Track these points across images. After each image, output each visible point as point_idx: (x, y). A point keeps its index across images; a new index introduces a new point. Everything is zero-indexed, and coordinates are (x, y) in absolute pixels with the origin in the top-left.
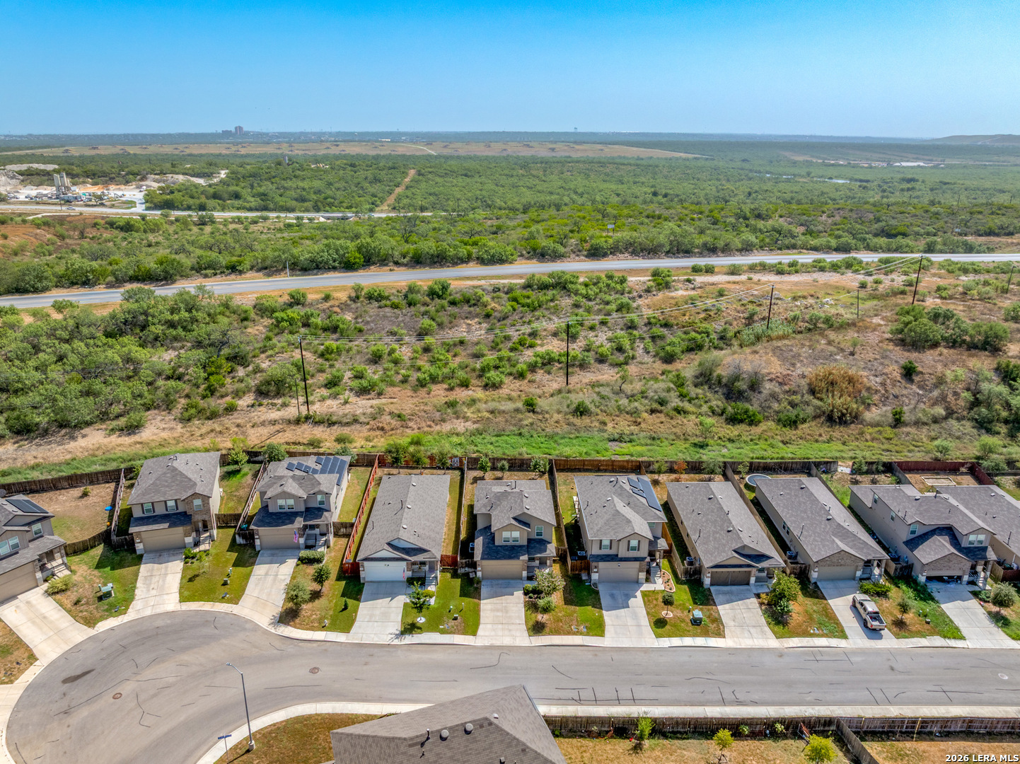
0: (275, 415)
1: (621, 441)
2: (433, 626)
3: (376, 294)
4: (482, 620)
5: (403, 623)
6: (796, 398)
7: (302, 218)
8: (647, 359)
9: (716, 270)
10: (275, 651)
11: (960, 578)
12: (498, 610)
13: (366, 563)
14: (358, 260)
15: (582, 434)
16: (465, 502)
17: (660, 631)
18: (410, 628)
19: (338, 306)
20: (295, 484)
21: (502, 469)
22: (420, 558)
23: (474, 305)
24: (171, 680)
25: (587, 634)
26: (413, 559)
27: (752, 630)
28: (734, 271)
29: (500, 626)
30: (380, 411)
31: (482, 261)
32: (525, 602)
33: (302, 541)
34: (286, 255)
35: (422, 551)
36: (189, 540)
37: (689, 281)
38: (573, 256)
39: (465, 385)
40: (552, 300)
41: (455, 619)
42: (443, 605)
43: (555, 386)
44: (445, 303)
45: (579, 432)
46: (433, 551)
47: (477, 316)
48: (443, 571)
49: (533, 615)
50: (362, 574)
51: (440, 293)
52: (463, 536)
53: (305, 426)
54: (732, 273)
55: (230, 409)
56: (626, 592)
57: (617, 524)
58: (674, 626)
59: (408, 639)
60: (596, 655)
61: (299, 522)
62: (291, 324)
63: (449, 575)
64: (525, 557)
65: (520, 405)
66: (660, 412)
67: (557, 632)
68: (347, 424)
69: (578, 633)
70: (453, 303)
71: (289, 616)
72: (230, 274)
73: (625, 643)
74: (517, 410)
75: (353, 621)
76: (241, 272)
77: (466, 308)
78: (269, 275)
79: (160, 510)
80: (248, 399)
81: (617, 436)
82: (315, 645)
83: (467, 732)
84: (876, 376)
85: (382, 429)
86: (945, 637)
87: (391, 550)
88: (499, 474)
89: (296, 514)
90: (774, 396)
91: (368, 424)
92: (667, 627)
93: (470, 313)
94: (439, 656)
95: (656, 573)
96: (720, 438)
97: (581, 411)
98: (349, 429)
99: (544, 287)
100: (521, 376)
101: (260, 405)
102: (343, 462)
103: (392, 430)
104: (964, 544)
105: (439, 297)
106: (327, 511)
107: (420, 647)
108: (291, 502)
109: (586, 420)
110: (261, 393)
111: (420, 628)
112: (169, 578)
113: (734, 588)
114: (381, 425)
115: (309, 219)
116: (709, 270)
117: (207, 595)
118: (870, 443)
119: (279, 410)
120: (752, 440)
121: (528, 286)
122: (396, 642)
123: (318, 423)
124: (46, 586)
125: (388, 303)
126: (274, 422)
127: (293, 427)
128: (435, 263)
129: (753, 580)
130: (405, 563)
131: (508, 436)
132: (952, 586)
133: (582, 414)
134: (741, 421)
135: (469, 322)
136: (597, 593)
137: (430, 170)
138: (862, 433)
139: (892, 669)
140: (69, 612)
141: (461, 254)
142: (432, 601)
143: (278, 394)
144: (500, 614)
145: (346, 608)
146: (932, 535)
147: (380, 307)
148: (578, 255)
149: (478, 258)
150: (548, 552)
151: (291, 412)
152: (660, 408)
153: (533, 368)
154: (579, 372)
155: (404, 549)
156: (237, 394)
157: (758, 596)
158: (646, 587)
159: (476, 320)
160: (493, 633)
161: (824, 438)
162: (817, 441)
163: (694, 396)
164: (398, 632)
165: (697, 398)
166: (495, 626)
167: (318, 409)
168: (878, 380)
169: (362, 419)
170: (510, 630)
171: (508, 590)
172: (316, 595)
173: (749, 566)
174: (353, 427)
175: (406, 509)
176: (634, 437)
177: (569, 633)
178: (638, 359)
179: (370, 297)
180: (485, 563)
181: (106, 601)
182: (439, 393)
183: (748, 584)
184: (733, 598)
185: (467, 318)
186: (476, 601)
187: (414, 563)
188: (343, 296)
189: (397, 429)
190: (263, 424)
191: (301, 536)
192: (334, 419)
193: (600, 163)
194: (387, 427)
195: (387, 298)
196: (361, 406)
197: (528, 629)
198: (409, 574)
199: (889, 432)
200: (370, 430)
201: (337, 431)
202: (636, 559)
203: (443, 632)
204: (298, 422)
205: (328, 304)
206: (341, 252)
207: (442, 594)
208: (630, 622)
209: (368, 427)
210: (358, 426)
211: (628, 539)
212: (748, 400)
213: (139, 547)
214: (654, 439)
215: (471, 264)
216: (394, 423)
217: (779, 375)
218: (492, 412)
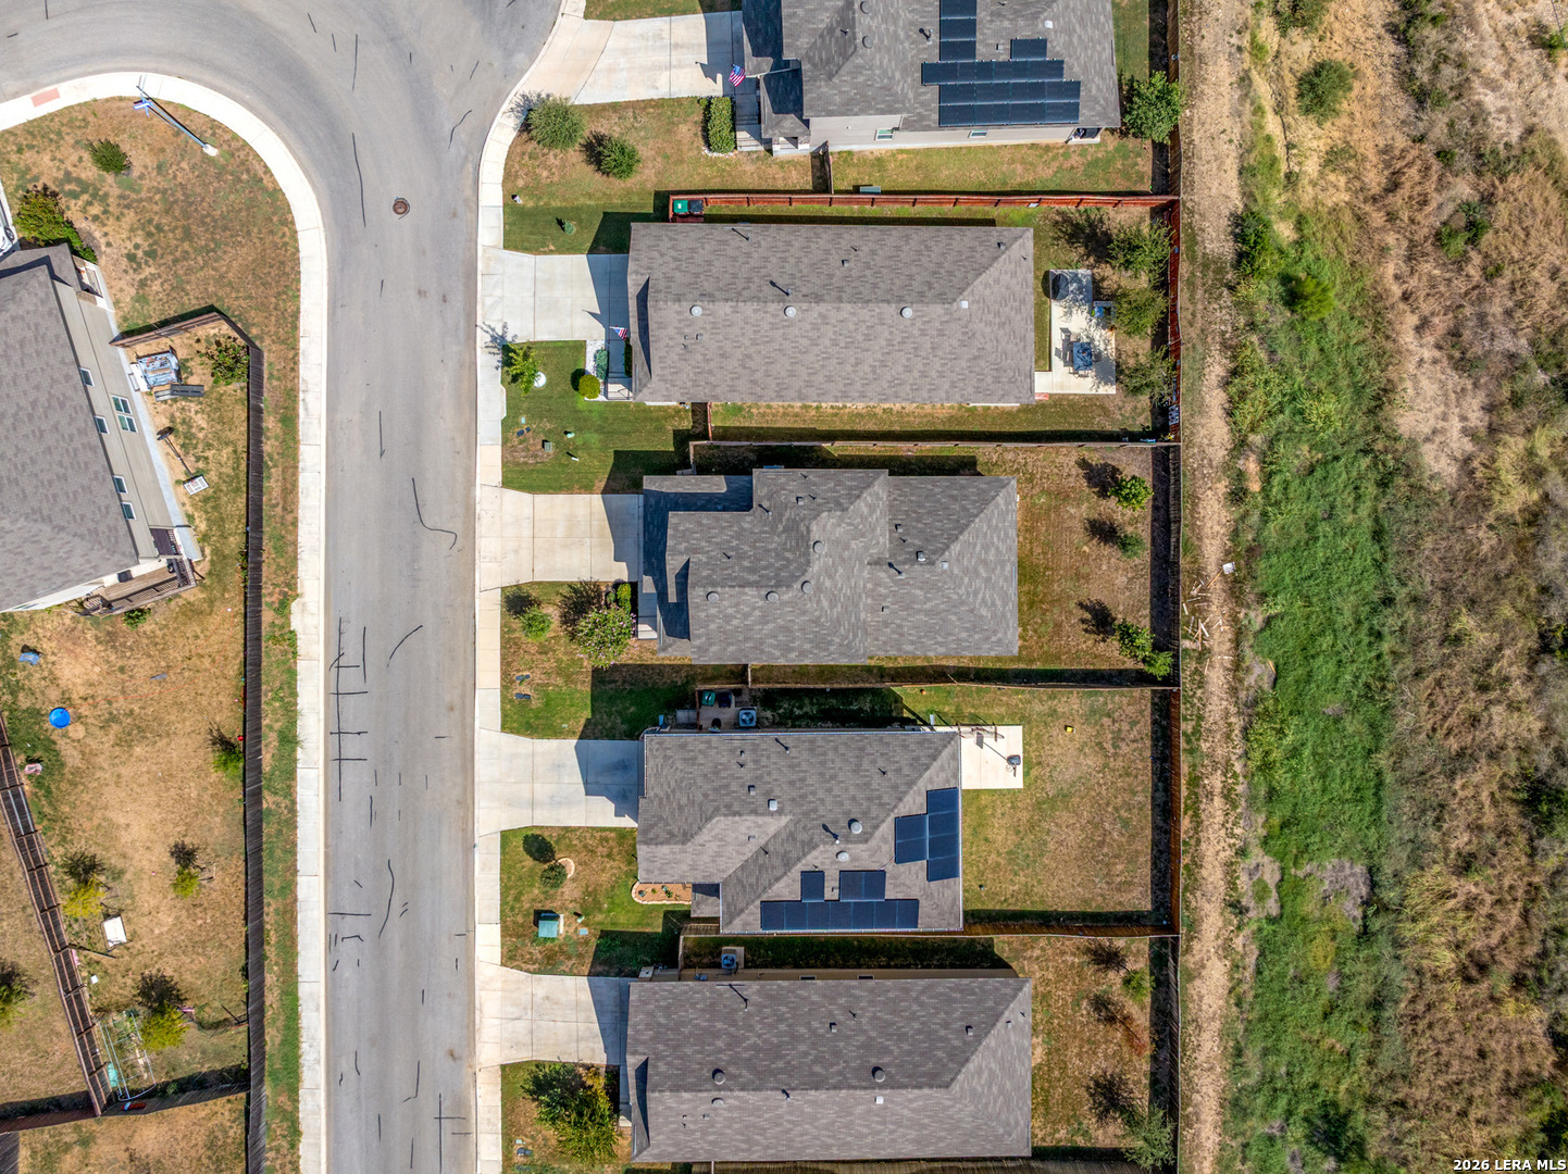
2: (520, 404)
4: (541, 499)
12: (569, 529)
16: (984, 451)
17: (518, 842)
25: (506, 699)
27: (521, 1026)
29: (527, 532)
32: (596, 585)
41: (544, 446)
42: (581, 421)
49: (558, 599)
52: (836, 448)
58: (533, 875)
59: (488, 361)
60: (452, 709)
67: (509, 646)
69: (509, 682)
73: (484, 769)
75: (535, 250)
82: (468, 192)
92: (530, 861)
107: (466, 385)
111: (516, 381)
122: (482, 338)
144: (561, 533)
145: (567, 226)
160: (508, 520)
164: (509, 338)
166: (524, 524)
170: (516, 552)
177: (507, 665)
184: (608, 1019)
186: (599, 485)
197: (518, 586)
203: (507, 424)
208: (543, 790)
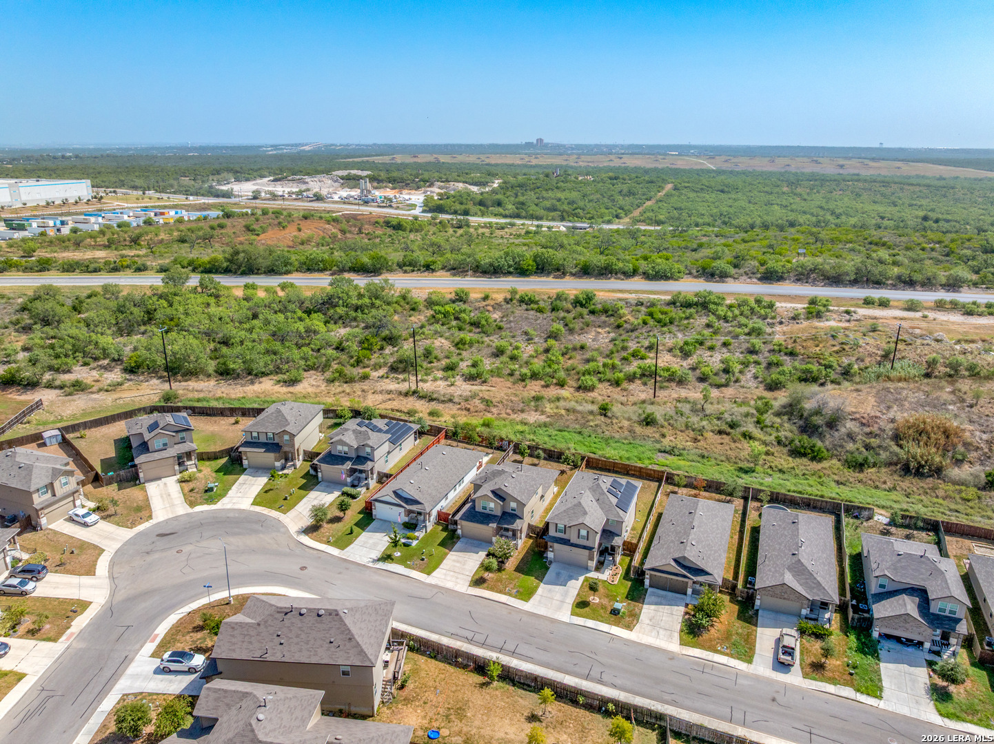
0: (393, 386)
1: (671, 454)
2: (402, 561)
3: (526, 298)
4: (441, 566)
5: (383, 553)
6: (874, 442)
7: (541, 226)
8: (752, 384)
9: (891, 303)
10: (288, 550)
11: (920, 644)
12: (458, 562)
13: (377, 504)
14: (530, 268)
15: (637, 442)
17: (578, 610)
18: (387, 558)
19: (493, 306)
20: (353, 437)
21: (538, 457)
22: (414, 508)
23: (612, 315)
24: (215, 550)
25: (515, 597)
26: (409, 507)
27: (662, 632)
28: (911, 307)
29: (452, 573)
30: (474, 396)
31: (647, 276)
32: (483, 561)
33: (349, 480)
34: (471, 259)
35: (417, 502)
36: (278, 464)
37: (848, 312)
38: (745, 277)
39: (561, 384)
40: (687, 318)
41: (423, 560)
42: (419, 548)
43: (643, 396)
44: (585, 311)
45: (634, 440)
46: (426, 505)
47: (609, 325)
48: (438, 523)
49: (482, 572)
50: (374, 512)
51: (584, 302)
53: (411, 399)
54: (909, 309)
55: (365, 377)
56: (571, 574)
57: (574, 513)
58: (594, 610)
59: (380, 565)
60: (509, 612)
61: (348, 465)
62: (445, 317)
63: (441, 528)
64: (494, 525)
65: (595, 408)
66: (728, 434)
67: (492, 589)
68: (443, 402)
69: (509, 594)
70: (592, 312)
71: (312, 530)
72: (424, 271)
73: (541, 611)
74: (591, 413)
75: (351, 543)
76: (433, 271)
77: (603, 318)
78: (454, 275)
79: (263, 439)
80: (382, 372)
81: (668, 449)
82: (315, 552)
83: (319, 616)
84: (984, 432)
85: (468, 410)
86: (858, 690)
87: (393, 496)
88: (535, 461)
89: (349, 459)
90: (851, 436)
91: (460, 404)
92: (587, 609)
93: (605, 322)
94: (393, 582)
95: (608, 566)
96: (771, 467)
97: (649, 421)
98: (443, 406)
99: (688, 305)
100: (617, 383)
101: (387, 378)
102: (410, 428)
103: (476, 412)
104: (934, 609)
105: (582, 305)
106: (371, 460)
107: (384, 573)
108: (346, 449)
109: (649, 431)
110: (393, 369)
111: (392, 559)
112: (254, 487)
113: (670, 594)
114: (469, 406)
115: (548, 228)
116: (884, 304)
117: (270, 504)
118: (940, 501)
119: (398, 383)
120: (804, 475)
121: (673, 303)
122: (371, 565)
123: (421, 398)
124: (178, 476)
125: (536, 306)
126: (390, 392)
127: (401, 398)
128: (602, 274)
129: (689, 591)
130: (403, 510)
131: (569, 432)
132: (910, 649)
133: (648, 424)
134: (804, 455)
135: (600, 330)
136: (547, 569)
137: (687, 185)
138: (934, 489)
139: (774, 700)
140: (184, 495)
141: (627, 269)
142: (415, 543)
143: (404, 371)
144: (458, 565)
145: (351, 533)
146: (901, 594)
147: (527, 310)
148: (750, 278)
149: (644, 273)
150: (515, 525)
151: (404, 387)
152: (729, 430)
153: (631, 378)
154: (674, 387)
155: (405, 498)
156: (377, 367)
157: (687, 605)
158: (593, 575)
159: (607, 329)
160: (443, 577)
161: (889, 485)
162: (877, 487)
163: (769, 424)
164: (376, 558)
165: (772, 426)
166: (448, 572)
167: (426, 387)
168: (985, 437)
169: (456, 400)
170: (457, 578)
171: (476, 549)
172: (337, 520)
173: (685, 576)
174: (447, 405)
175: (423, 470)
176: (685, 452)
177: (500, 592)
178: (742, 383)
179: (522, 301)
180: (465, 523)
181: (209, 494)
182: (534, 388)
183: (685, 594)
184: (663, 602)
185: (599, 326)
186: (447, 551)
187: (410, 512)
188: (500, 297)
189: (481, 412)
190: (381, 392)
191: (350, 476)
192: (435, 396)
193: (883, 182)
194: (472, 409)
195: (537, 303)
196: (463, 388)
197: (471, 581)
198: (406, 519)
199: (972, 492)
200: (459, 409)
201: (434, 406)
202: (585, 547)
203: (407, 566)
204: (406, 394)
205: (485, 303)
206: (517, 260)
207: (425, 542)
208: (558, 597)
209: (459, 406)
210: (451, 404)
211: (578, 527)
212: (821, 436)
213: (245, 462)
214: (703, 457)
215: (636, 278)
216: (482, 406)
217: (865, 415)
218: (568, 410)
